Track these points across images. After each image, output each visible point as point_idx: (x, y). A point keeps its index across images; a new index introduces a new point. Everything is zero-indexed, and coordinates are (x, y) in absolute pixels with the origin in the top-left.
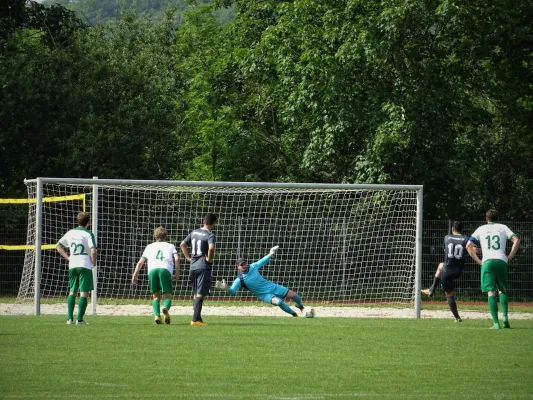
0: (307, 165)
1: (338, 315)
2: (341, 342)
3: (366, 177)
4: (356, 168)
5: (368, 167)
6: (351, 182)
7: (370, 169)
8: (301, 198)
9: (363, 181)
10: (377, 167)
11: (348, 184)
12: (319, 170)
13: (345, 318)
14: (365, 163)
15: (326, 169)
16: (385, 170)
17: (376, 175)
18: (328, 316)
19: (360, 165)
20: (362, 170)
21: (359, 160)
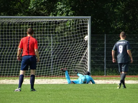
0: (32, 7)
1: (49, 83)
2: (49, 96)
3: (63, 13)
4: (57, 9)
5: (63, 8)
6: (55, 15)
7: (64, 9)
8: (29, 25)
9: (61, 15)
10: (68, 8)
11: (53, 16)
12: (38, 10)
13: (52, 84)
14: (62, 6)
15: (42, 9)
16: (72, 10)
17: (68, 12)
18: (43, 83)
19: (60, 7)
20: (60, 10)
21: (58, 4)
